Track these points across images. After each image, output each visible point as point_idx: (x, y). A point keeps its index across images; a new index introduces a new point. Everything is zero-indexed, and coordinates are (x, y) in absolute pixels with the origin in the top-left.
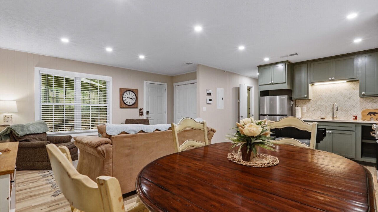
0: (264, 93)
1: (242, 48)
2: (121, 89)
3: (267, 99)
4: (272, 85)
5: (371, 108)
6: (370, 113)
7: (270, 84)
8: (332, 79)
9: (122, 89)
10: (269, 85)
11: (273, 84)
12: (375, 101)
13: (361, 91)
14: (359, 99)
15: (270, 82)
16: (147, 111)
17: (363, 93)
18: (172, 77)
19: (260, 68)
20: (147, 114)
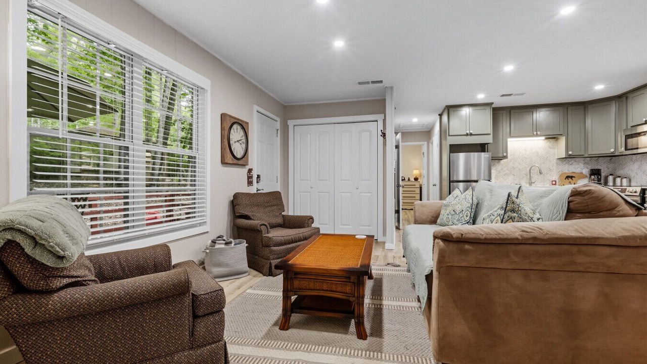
0: (455, 149)
2: (223, 116)
3: (462, 156)
4: (469, 137)
5: (567, 172)
6: (568, 177)
7: (467, 135)
8: (537, 134)
9: (228, 118)
10: (465, 137)
11: (471, 135)
12: (571, 163)
13: (567, 150)
14: (555, 161)
15: (468, 132)
16: (258, 175)
17: (570, 153)
18: (284, 106)
19: (451, 109)
20: (257, 182)
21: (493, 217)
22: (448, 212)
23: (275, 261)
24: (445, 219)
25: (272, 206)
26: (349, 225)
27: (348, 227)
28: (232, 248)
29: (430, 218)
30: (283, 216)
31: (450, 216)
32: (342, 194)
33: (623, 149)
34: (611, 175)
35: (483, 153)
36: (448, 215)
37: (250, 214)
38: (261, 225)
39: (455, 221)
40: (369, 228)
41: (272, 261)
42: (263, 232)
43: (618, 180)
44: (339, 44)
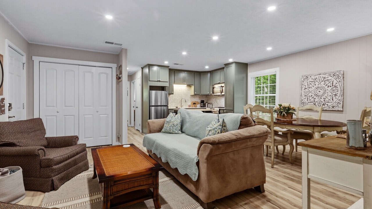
0: (152, 88)
1: (184, 53)
3: (153, 92)
4: (158, 82)
6: (194, 104)
7: (158, 81)
11: (160, 81)
12: (195, 97)
13: (194, 92)
14: (189, 96)
15: (158, 80)
16: (10, 104)
17: (195, 93)
18: (29, 43)
19: (150, 66)
20: (9, 110)
21: (216, 130)
22: (170, 125)
23: (56, 177)
24: (168, 129)
25: (35, 131)
26: (91, 137)
27: (91, 139)
28: (9, 177)
29: (158, 129)
30: (46, 138)
31: (171, 128)
32: (85, 116)
33: (212, 93)
34: (207, 103)
35: (163, 91)
36: (170, 127)
37: (15, 141)
38: (39, 150)
39: (174, 130)
40: (106, 137)
41: (54, 178)
42: (41, 156)
43: (209, 105)
44: (109, 17)
